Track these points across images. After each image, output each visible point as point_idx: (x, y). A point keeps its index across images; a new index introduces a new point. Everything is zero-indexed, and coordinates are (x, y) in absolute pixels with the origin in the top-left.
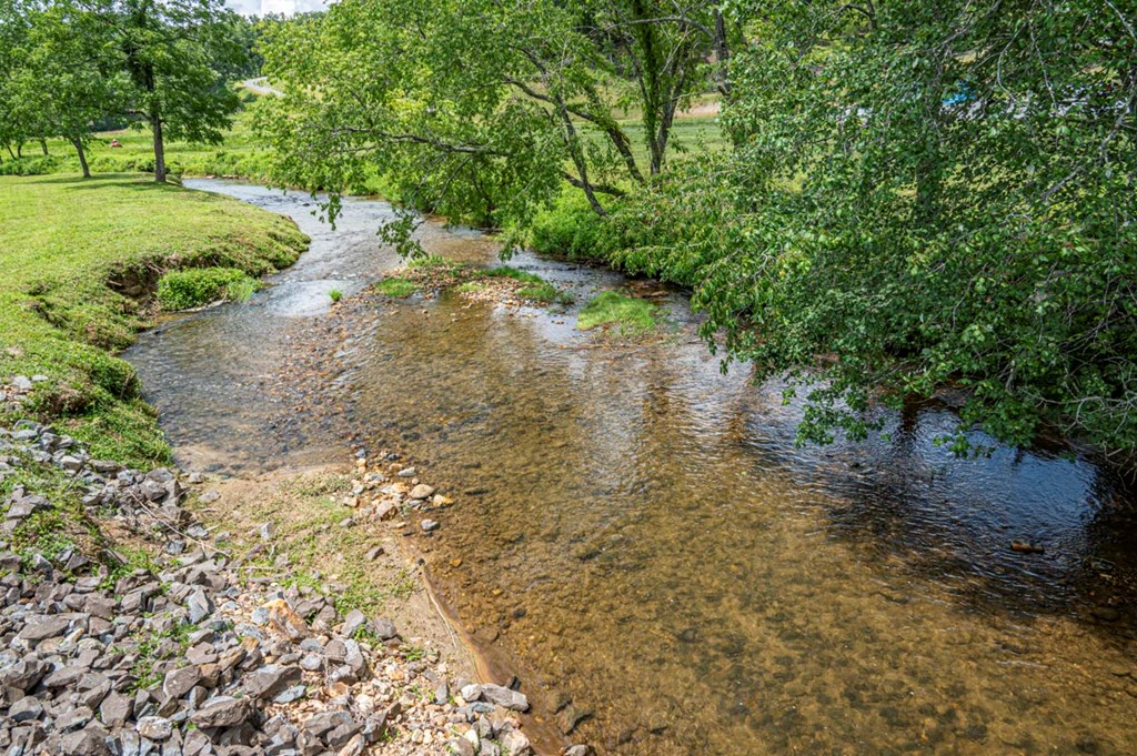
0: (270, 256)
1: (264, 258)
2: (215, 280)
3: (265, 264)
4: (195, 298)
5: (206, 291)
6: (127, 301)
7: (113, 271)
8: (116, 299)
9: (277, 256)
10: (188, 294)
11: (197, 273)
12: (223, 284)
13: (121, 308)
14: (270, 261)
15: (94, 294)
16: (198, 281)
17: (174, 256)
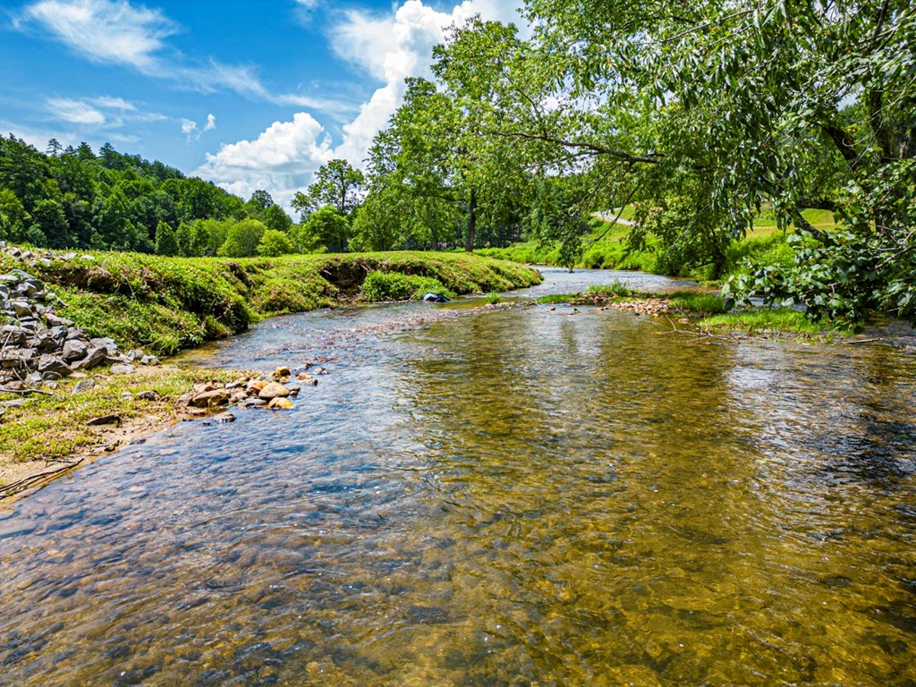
0: (481, 281)
1: (474, 281)
2: (410, 283)
3: (473, 285)
4: (387, 294)
5: (399, 290)
6: (329, 285)
7: (331, 264)
8: (320, 282)
9: (487, 281)
10: (383, 290)
11: (398, 276)
12: (416, 287)
13: (320, 289)
14: (480, 284)
15: (303, 276)
16: (396, 281)
17: (386, 263)
